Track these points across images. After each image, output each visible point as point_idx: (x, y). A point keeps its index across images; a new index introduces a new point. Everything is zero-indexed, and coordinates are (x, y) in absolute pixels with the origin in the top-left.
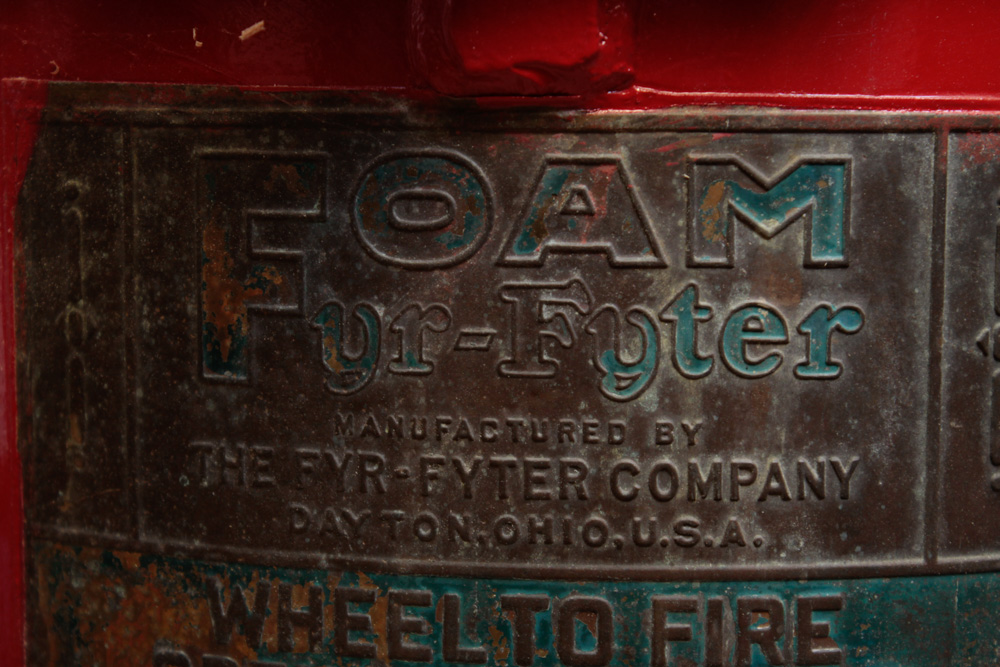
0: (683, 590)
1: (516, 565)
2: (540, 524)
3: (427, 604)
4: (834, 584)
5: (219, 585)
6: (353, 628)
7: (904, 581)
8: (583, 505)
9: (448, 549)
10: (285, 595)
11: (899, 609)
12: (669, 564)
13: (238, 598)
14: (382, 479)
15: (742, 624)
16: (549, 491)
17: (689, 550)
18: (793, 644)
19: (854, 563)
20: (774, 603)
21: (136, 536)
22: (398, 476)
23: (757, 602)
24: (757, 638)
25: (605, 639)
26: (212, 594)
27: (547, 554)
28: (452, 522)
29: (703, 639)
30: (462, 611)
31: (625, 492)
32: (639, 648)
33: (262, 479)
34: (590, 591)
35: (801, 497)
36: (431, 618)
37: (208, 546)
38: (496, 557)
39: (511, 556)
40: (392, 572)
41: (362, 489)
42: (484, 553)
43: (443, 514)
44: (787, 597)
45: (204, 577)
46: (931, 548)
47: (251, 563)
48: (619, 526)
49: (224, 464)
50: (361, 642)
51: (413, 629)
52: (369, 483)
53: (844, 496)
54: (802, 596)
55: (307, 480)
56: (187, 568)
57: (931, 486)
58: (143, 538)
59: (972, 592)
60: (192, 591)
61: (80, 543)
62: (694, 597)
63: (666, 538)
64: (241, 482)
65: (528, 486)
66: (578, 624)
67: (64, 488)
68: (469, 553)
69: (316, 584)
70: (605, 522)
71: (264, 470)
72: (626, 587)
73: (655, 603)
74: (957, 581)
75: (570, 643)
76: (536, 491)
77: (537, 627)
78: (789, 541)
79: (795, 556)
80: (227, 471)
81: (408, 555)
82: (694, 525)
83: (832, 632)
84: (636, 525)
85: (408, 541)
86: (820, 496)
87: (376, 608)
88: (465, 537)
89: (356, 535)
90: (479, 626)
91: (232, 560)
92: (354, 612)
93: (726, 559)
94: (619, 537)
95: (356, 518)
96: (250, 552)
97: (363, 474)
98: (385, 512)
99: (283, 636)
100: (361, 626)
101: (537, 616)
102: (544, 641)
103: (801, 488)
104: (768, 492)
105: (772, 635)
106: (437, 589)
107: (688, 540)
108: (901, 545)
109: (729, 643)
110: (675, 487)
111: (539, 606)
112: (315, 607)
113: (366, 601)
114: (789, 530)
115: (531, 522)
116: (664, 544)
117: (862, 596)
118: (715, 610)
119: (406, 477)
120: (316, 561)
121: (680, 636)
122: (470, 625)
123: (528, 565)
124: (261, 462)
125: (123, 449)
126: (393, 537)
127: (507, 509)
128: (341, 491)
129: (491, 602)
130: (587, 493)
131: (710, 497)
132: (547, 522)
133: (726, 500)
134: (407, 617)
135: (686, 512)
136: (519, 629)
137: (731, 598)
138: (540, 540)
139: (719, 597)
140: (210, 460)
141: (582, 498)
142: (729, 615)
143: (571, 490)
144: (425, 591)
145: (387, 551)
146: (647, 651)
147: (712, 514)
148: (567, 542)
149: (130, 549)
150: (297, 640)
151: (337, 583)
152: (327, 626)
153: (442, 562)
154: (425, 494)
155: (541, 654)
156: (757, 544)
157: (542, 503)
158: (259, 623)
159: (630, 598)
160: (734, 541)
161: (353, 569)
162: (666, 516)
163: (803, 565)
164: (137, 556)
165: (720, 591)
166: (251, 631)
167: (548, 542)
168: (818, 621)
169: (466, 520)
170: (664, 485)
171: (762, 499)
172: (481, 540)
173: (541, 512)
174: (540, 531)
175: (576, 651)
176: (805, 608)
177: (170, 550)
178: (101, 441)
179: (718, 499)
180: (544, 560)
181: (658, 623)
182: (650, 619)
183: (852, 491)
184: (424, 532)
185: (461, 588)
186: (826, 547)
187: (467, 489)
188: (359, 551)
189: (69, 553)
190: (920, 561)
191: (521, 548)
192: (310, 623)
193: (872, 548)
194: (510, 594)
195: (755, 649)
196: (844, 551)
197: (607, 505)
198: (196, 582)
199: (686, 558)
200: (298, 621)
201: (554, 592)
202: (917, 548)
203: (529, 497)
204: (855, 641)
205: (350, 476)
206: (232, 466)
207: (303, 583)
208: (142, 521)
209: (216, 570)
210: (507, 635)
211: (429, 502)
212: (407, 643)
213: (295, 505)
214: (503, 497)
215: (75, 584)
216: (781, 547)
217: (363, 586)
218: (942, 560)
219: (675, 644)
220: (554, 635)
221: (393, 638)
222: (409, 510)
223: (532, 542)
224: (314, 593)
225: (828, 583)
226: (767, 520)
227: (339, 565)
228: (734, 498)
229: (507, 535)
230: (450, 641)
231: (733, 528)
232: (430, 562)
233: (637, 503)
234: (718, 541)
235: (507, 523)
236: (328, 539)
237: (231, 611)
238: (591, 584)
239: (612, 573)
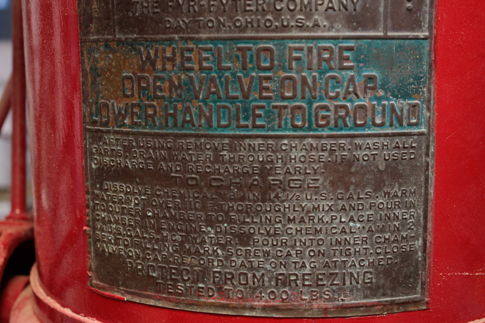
0: (299, 42)
1: (242, 35)
2: (249, 20)
3: (211, 50)
4: (352, 41)
5: (142, 49)
6: (187, 60)
7: (376, 41)
8: (264, 12)
9: (218, 30)
10: (164, 51)
11: (374, 51)
12: (295, 33)
13: (149, 53)
14: (196, 7)
15: (319, 55)
16: (252, 8)
17: (301, 28)
18: (337, 62)
19: (358, 34)
20: (331, 47)
21: (115, 36)
22: (201, 6)
23: (325, 47)
24: (325, 60)
25: (272, 60)
26: (140, 53)
27: (252, 30)
28: (219, 21)
29: (306, 60)
30: (223, 51)
31: (278, 8)
32: (284, 63)
33: (156, 10)
34: (267, 43)
35: (340, 10)
36: (213, 55)
37: (139, 36)
38: (235, 32)
39: (240, 31)
40: (199, 40)
41: (189, 11)
42: (231, 31)
43: (216, 18)
44: (335, 45)
45: (138, 47)
46: (386, 29)
47: (153, 40)
48: (276, 19)
49: (143, 7)
50: (190, 65)
51: (207, 59)
52: (191, 9)
53: (355, 10)
54: (340, 45)
55: (170, 9)
56: (132, 45)
57: (386, 7)
58: (117, 36)
59: (400, 46)
60: (133, 53)
61: (97, 41)
62: (303, 45)
63: (293, 24)
64: (149, 13)
65: (245, 7)
66: (263, 55)
67: (91, 23)
68: (225, 32)
69: (174, 46)
70: (272, 19)
71: (156, 7)
72: (279, 42)
73: (289, 47)
74: (395, 42)
75: (260, 62)
76: (248, 8)
77: (249, 56)
78: (336, 25)
79: (338, 31)
80: (144, 9)
81: (205, 33)
82: (303, 19)
83: (351, 58)
84: (282, 20)
85: (205, 28)
86: (346, 10)
87: (194, 53)
88: (224, 26)
89: (187, 28)
90: (229, 57)
91: (146, 40)
92: (187, 54)
93: (314, 31)
94: (277, 24)
95: (187, 21)
96: (152, 36)
97: (189, 5)
98: (197, 18)
99: (164, 65)
100: (189, 59)
101: (249, 53)
102: (251, 62)
103: (339, 7)
104: (328, 8)
105: (330, 59)
106: (215, 45)
107: (300, 25)
108: (375, 27)
109: (315, 61)
110: (296, 6)
111: (249, 49)
112: (174, 54)
113: (190, 50)
114: (336, 21)
115: (246, 19)
116: (292, 26)
117: (361, 45)
118: (310, 50)
119: (203, 5)
120: (174, 38)
121: (298, 59)
122: (226, 57)
123: (245, 35)
124: (155, 5)
125: (110, 6)
126: (200, 27)
127: (238, 15)
128: (182, 12)
129: (233, 48)
130: (265, 8)
131: (308, 9)
132: (252, 19)
133: (314, 10)
134: (205, 55)
135: (300, 14)
136: (243, 58)
137: (316, 45)
138: (249, 25)
139: (311, 45)
140: (138, 6)
141: (264, 10)
142: (315, 51)
143: (260, 8)
144: (211, 46)
145: (198, 32)
146: (287, 64)
147: (309, 16)
148: (259, 26)
149: (113, 41)
150: (168, 66)
151: (182, 45)
152: (178, 60)
153: (216, 35)
154: (210, 12)
155: (250, 66)
156: (325, 26)
157: (250, 13)
158: (155, 61)
159: (281, 46)
160: (316, 25)
161: (186, 40)
162: (293, 16)
163: (341, 34)
164: (115, 43)
165: (312, 43)
166: (153, 64)
167: (252, 26)
168: (346, 54)
169: (224, 20)
170: (292, 5)
171: (326, 10)
172: (229, 26)
173: (250, 16)
174: (250, 23)
175: (262, 65)
176: (342, 49)
177: (126, 39)
178: (103, 4)
179: (311, 10)
180: (251, 33)
181: (290, 54)
182: (287, 52)
183: (358, 8)
184: (210, 25)
185: (223, 44)
186: (349, 28)
187: (224, 9)
188: (188, 33)
189: (94, 45)
190: (381, 34)
191: (242, 29)
192: (172, 60)
193: (364, 28)
194: (240, 45)
195: (324, 63)
196: (355, 29)
197: (272, 13)
198: (135, 49)
199: (300, 31)
200: (169, 59)
201: (255, 44)
202: (381, 29)
203: (246, 11)
204: (359, 61)
205: (185, 7)
206: (146, 7)
207: (170, 46)
208: (117, 30)
209: (142, 44)
210: (239, 60)
211: (212, 14)
212: (205, 64)
213: (167, 19)
214: (237, 11)
215: (96, 56)
216: (333, 27)
217: (191, 45)
218: (390, 34)
219: (296, 62)
220: (255, 59)
221: (200, 63)
222: (205, 17)
223: (247, 26)
224: (174, 49)
225: (349, 41)
226: (328, 18)
227: (182, 39)
228: (316, 10)
229: (238, 24)
230: (219, 63)
231: (316, 20)
232: (212, 35)
233: (283, 12)
234: (311, 25)
235: (238, 20)
236: (179, 29)
237: (146, 58)
238: (267, 41)
239: (274, 37)
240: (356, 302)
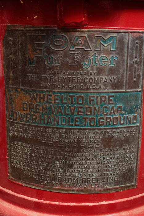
0: (93, 94)
1: (71, 91)
2: (74, 85)
3: (59, 96)
4: (113, 93)
5: (31, 93)
6: (49, 99)
7: (122, 93)
8: (80, 83)
9: (62, 89)
10: (40, 95)
11: (121, 97)
12: (92, 91)
13: (34, 95)
14: (53, 79)
15: (101, 99)
16: (75, 81)
17: (94, 89)
18: (107, 101)
19: (116, 91)
20: (105, 96)
21: (20, 87)
22: (55, 79)
23: (103, 96)
24: (103, 101)
25: (83, 101)
26: (30, 95)
27: (75, 89)
28: (63, 85)
29: (96, 101)
30: (64, 97)
31: (86, 81)
32: (87, 102)
33: (37, 79)
34: (81, 94)
35: (109, 82)
36: (60, 98)
37: (30, 88)
38: (68, 90)
39: (70, 90)
40: (55, 92)
41: (50, 81)
42: (67, 89)
43: (61, 84)
44: (107, 95)
45: (29, 92)
46: (126, 89)
47: (35, 90)
48: (85, 85)
49: (32, 77)
50: (50, 101)
51: (57, 99)
52: (51, 80)
53: (115, 82)
54: (109, 95)
55: (43, 79)
56: (27, 91)
57: (126, 81)
58: (21, 87)
59: (131, 95)
60: (27, 94)
61: (12, 88)
62: (95, 95)
63: (91, 87)
64: (34, 80)
65: (73, 80)
66: (79, 99)
67: (10, 80)
68: (65, 89)
69: (44, 93)
70: (83, 85)
71: (37, 78)
72: (86, 94)
73: (90, 96)
74: (129, 93)
75: (78, 101)
76: (74, 81)
77: (74, 99)
78: (107, 88)
79: (108, 90)
80: (32, 78)
81: (57, 90)
82: (95, 86)
83: (113, 100)
84: (87, 86)
85: (57, 88)
86: (112, 82)
87: (52, 97)
88: (64, 87)
89: (50, 87)
90: (66, 99)
91: (33, 90)
92: (49, 97)
93: (99, 90)
94: (85, 87)
95: (50, 84)
96: (35, 89)
97: (51, 78)
98: (53, 84)
99: (40, 100)
100: (50, 99)
101: (74, 98)
102: (75, 101)
103: (109, 81)
104: (105, 81)
105: (105, 100)
106: (61, 94)
107: (94, 88)
108: (122, 88)
109: (99, 101)
110: (92, 80)
111: (74, 96)
112: (44, 97)
114: (107, 86)
115: (73, 85)
116: (91, 88)
117: (117, 95)
118: (97, 97)
119: (56, 79)
120: (44, 90)
121: (93, 100)
122: (65, 99)
123: (73, 91)
124: (37, 77)
125: (18, 75)
126: (55, 87)
127: (70, 83)
128: (48, 81)
129: (68, 96)
130: (81, 81)
131: (97, 82)
132: (75, 85)
133: (99, 82)
134: (56, 98)
135: (94, 84)
136: (72, 99)
137: (100, 95)
138: (74, 87)
139: (98, 95)
140: (30, 77)
141: (80, 82)
142: (99, 98)
143: (79, 81)
144: (59, 94)
145: (54, 89)
146: (88, 102)
147: (97, 84)
148: (78, 88)
149: (19, 89)
150: (42, 101)
151: (47, 93)
152: (46, 99)
153: (61, 90)
154: (59, 81)
155: (74, 103)
156: (103, 88)
157: (75, 83)
158: (37, 98)
159: (86, 95)
160: (100, 88)
161: (49, 91)
162: (91, 84)
163: (109, 91)
164: (20, 89)
165: (98, 94)
166: (36, 99)
167: (75, 88)
168: (111, 98)
169: (64, 85)
170: (91, 80)
171: (104, 82)
172: (66, 87)
173: (75, 84)
174: (74, 86)
175: (79, 102)
176: (109, 97)
177: (25, 89)
178: (15, 74)
179: (98, 82)
180: (75, 90)
181: (90, 99)
182: (89, 98)
183: (116, 81)
184: (59, 86)
185: (64, 94)
186: (112, 89)
187: (65, 81)
188: (50, 89)
189: (11, 89)
190: (124, 91)
191: (72, 89)
192: (43, 98)
193: (118, 89)
194: (70, 95)
195: (102, 102)
196: (115, 89)
197: (83, 83)
198: (28, 93)
199: (94, 90)
200: (42, 98)
201: (76, 94)
202: (124, 89)
203: (73, 82)
204: (116, 101)
205: (49, 79)
206: (33, 77)
207: (42, 93)
208: (21, 85)
209: (31, 91)
210: (70, 100)
211: (59, 82)
212: (56, 101)
213: (41, 83)
214: (69, 82)
215: (12, 93)
216: (106, 89)
217: (51, 94)
218: (127, 90)
219: (92, 101)
220: (76, 100)
221: (55, 100)
222: (57, 83)
223: (73, 88)
224: (44, 94)
225: (112, 93)
226: (105, 85)
227: (47, 91)
228: (100, 82)
229: (70, 87)
230: (62, 101)
231: (100, 86)
232: (60, 90)
233: (87, 83)
234: (98, 88)
235: (70, 85)
236: (46, 87)
237: (33, 97)
238: (81, 93)
239: (84, 92)
240: (112, 187)
